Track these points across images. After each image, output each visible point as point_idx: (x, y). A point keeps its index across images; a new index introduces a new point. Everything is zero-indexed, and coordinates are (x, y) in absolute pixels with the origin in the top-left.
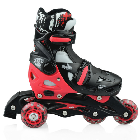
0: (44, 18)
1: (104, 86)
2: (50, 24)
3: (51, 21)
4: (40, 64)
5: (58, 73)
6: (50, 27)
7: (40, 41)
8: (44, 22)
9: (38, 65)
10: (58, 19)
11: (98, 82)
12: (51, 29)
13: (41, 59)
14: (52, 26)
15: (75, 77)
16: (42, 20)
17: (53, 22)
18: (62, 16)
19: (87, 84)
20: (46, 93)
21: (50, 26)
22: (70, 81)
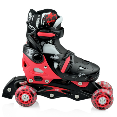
0: (32, 17)
1: (83, 74)
2: (37, 22)
3: (37, 20)
4: (31, 54)
5: (46, 62)
6: (36, 25)
7: (31, 36)
8: (32, 21)
9: (30, 55)
10: (43, 18)
11: (79, 70)
12: (37, 26)
13: (32, 51)
14: (38, 23)
15: (59, 66)
16: (30, 19)
17: (39, 20)
18: (46, 16)
19: (69, 71)
20: (35, 78)
21: (37, 23)
22: (55, 69)
